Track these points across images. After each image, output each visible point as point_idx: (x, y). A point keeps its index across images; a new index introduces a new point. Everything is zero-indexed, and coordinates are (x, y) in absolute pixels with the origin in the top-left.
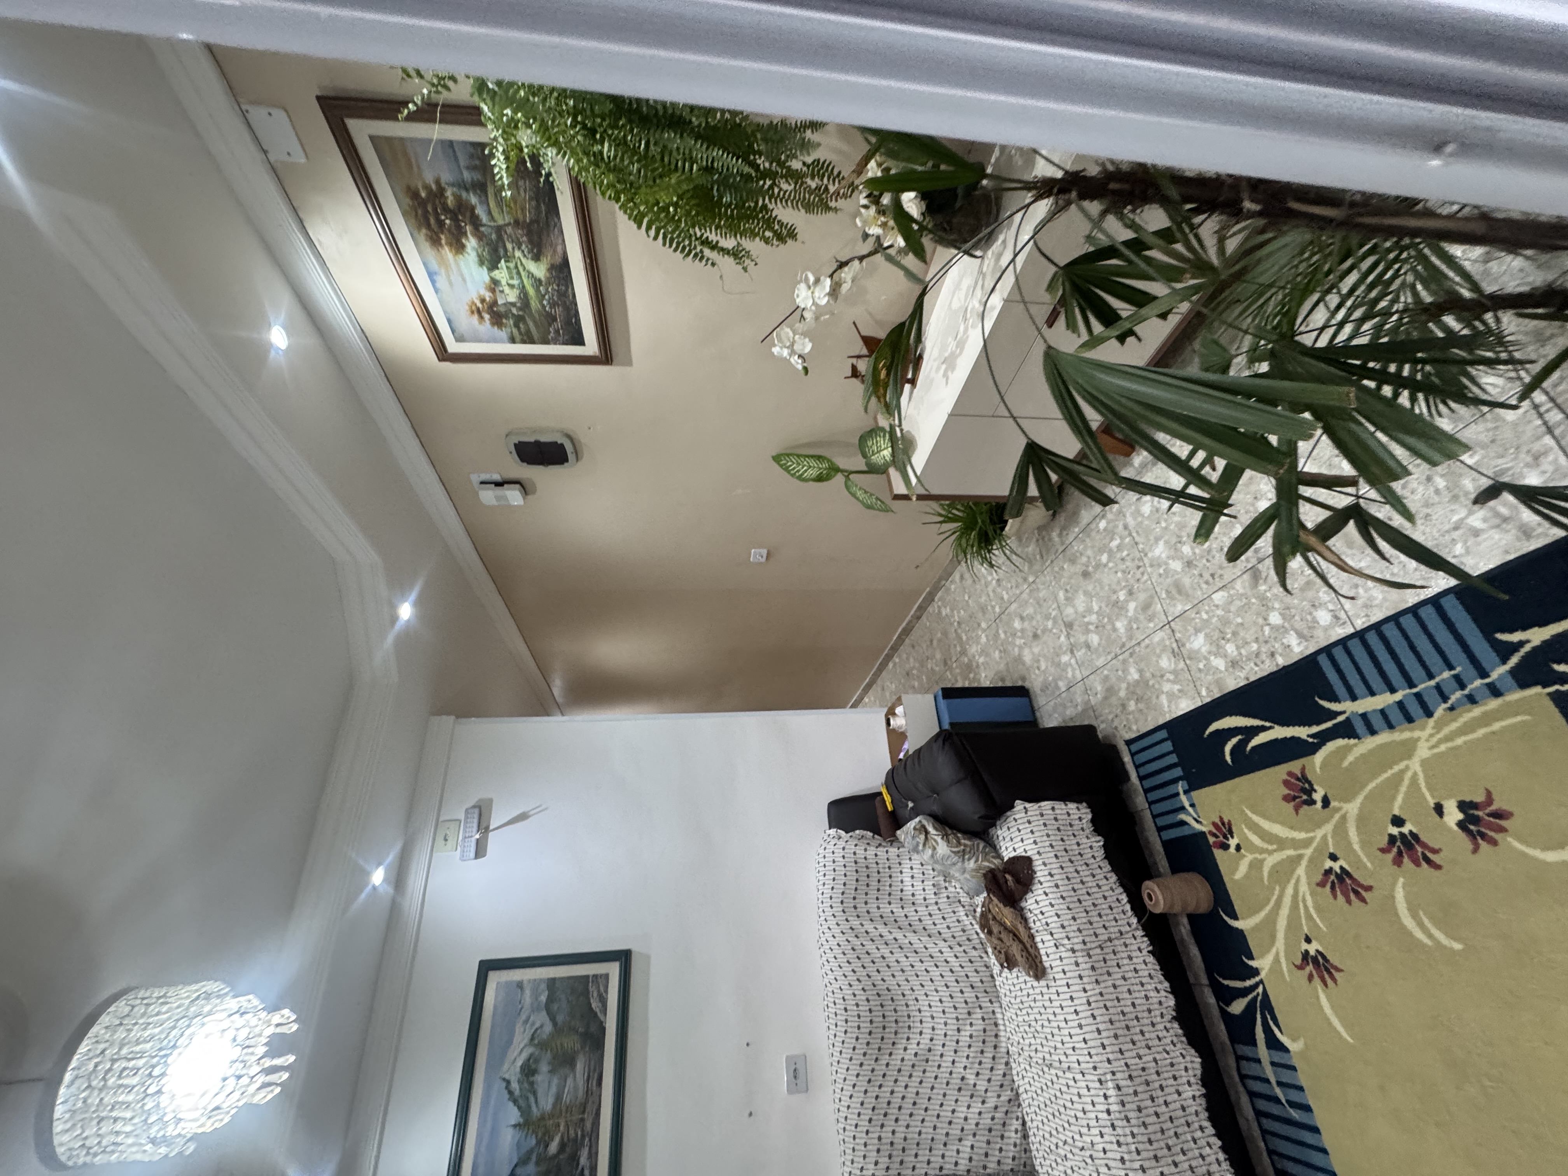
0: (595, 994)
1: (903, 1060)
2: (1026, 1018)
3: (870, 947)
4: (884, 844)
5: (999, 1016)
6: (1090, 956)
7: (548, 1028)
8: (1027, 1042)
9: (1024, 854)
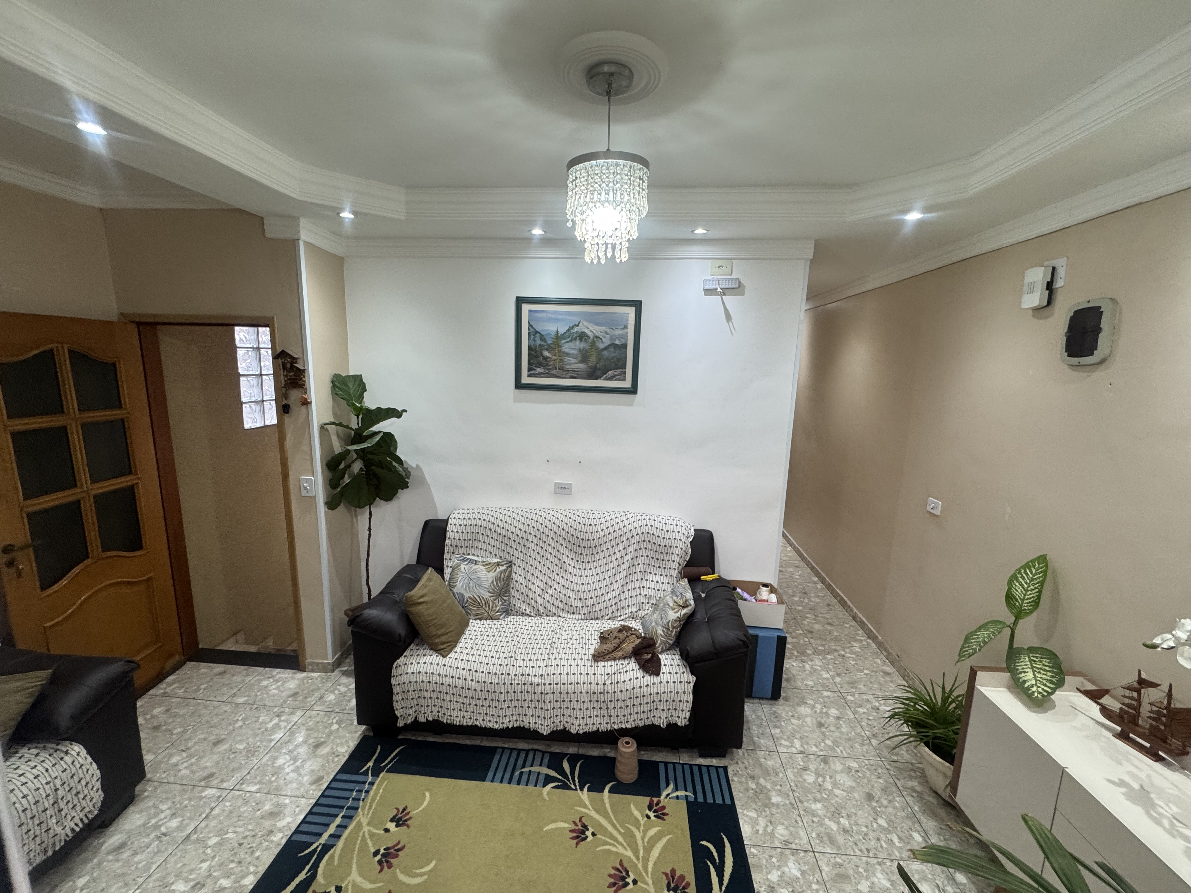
0: (615, 373)
1: (563, 554)
2: (574, 638)
3: (621, 546)
4: (680, 567)
5: (577, 617)
6: (601, 693)
7: (602, 346)
8: (563, 633)
9: (662, 671)
